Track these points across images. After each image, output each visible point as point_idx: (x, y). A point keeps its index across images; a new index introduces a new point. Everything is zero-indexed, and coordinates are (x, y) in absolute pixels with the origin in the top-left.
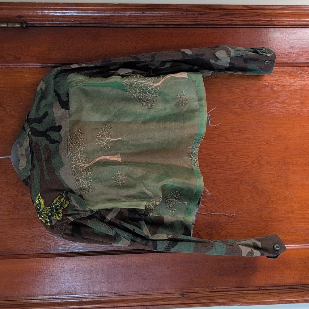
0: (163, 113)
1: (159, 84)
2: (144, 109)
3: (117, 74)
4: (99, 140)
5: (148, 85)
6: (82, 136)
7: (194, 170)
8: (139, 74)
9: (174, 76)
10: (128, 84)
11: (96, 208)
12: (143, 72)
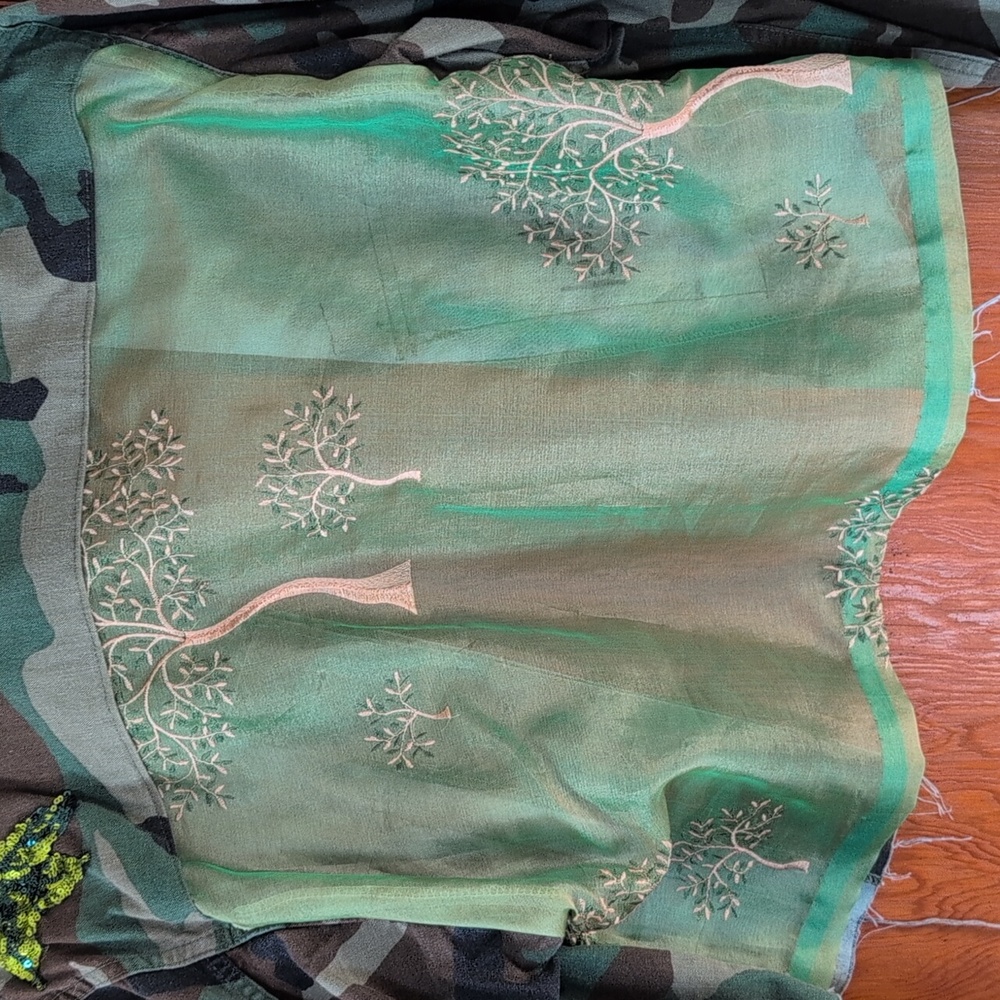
0: (684, 317)
1: (674, 125)
2: (569, 288)
3: (401, 51)
4: (279, 482)
5: (600, 131)
6: (170, 453)
7: (857, 664)
8: (543, 55)
9: (766, 76)
10: (472, 122)
11: (251, 915)
12: (569, 49)
